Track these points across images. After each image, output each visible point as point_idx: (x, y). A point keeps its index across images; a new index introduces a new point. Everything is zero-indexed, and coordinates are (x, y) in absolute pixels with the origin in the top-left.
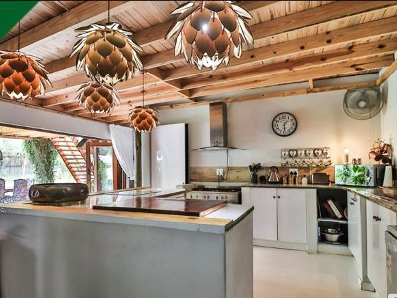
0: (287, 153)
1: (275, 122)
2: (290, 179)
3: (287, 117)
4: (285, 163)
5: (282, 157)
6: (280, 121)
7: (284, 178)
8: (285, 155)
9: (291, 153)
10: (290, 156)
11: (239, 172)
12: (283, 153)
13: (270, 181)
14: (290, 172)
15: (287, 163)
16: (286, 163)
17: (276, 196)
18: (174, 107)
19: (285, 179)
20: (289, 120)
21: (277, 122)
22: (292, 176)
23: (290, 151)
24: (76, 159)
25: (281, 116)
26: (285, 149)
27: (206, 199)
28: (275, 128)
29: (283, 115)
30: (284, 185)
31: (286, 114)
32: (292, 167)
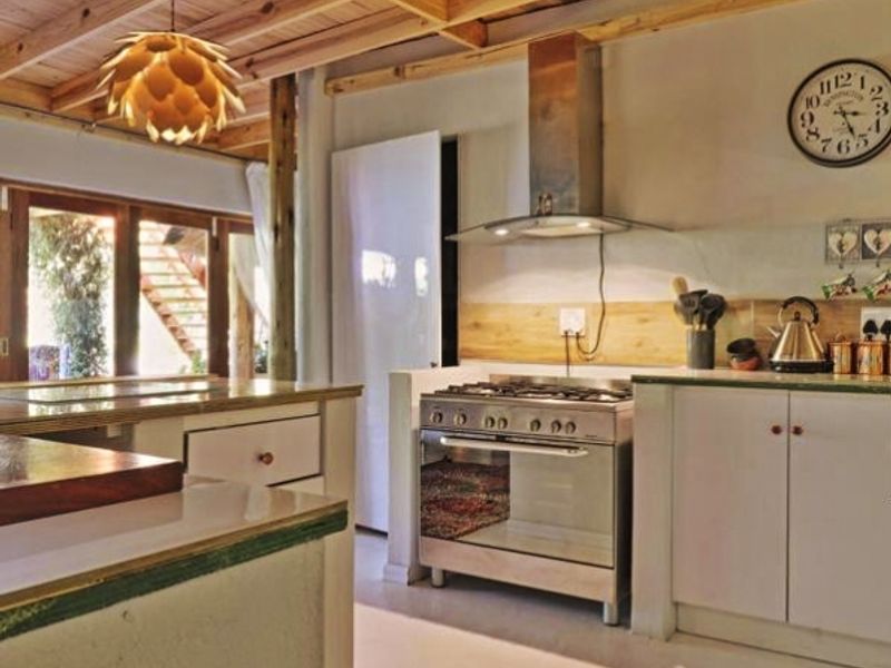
0: (851, 239)
1: (801, 108)
2: (865, 352)
3: (855, 82)
4: (840, 281)
5: (828, 256)
6: (824, 98)
7: (836, 349)
8: (841, 246)
9: (869, 237)
10: (866, 254)
11: (645, 321)
12: (834, 240)
13: (777, 358)
14: (863, 323)
15: (850, 281)
16: (845, 283)
17: (783, 423)
18: (408, 72)
19: (841, 355)
20: (865, 92)
21: (809, 102)
22: (870, 338)
23: (865, 228)
24: (184, 286)
25: (829, 76)
26: (847, 221)
27: (495, 428)
28: (802, 133)
29: (837, 71)
30: (837, 378)
31: (851, 68)
32: (872, 301)
